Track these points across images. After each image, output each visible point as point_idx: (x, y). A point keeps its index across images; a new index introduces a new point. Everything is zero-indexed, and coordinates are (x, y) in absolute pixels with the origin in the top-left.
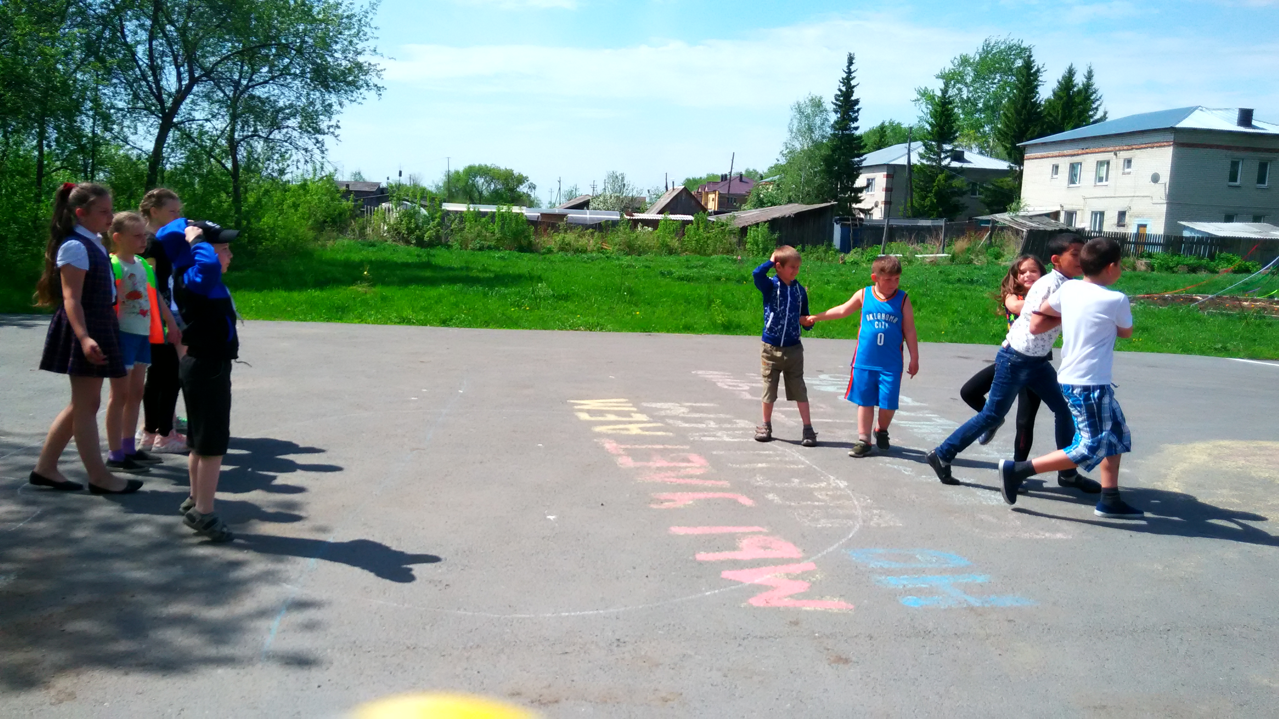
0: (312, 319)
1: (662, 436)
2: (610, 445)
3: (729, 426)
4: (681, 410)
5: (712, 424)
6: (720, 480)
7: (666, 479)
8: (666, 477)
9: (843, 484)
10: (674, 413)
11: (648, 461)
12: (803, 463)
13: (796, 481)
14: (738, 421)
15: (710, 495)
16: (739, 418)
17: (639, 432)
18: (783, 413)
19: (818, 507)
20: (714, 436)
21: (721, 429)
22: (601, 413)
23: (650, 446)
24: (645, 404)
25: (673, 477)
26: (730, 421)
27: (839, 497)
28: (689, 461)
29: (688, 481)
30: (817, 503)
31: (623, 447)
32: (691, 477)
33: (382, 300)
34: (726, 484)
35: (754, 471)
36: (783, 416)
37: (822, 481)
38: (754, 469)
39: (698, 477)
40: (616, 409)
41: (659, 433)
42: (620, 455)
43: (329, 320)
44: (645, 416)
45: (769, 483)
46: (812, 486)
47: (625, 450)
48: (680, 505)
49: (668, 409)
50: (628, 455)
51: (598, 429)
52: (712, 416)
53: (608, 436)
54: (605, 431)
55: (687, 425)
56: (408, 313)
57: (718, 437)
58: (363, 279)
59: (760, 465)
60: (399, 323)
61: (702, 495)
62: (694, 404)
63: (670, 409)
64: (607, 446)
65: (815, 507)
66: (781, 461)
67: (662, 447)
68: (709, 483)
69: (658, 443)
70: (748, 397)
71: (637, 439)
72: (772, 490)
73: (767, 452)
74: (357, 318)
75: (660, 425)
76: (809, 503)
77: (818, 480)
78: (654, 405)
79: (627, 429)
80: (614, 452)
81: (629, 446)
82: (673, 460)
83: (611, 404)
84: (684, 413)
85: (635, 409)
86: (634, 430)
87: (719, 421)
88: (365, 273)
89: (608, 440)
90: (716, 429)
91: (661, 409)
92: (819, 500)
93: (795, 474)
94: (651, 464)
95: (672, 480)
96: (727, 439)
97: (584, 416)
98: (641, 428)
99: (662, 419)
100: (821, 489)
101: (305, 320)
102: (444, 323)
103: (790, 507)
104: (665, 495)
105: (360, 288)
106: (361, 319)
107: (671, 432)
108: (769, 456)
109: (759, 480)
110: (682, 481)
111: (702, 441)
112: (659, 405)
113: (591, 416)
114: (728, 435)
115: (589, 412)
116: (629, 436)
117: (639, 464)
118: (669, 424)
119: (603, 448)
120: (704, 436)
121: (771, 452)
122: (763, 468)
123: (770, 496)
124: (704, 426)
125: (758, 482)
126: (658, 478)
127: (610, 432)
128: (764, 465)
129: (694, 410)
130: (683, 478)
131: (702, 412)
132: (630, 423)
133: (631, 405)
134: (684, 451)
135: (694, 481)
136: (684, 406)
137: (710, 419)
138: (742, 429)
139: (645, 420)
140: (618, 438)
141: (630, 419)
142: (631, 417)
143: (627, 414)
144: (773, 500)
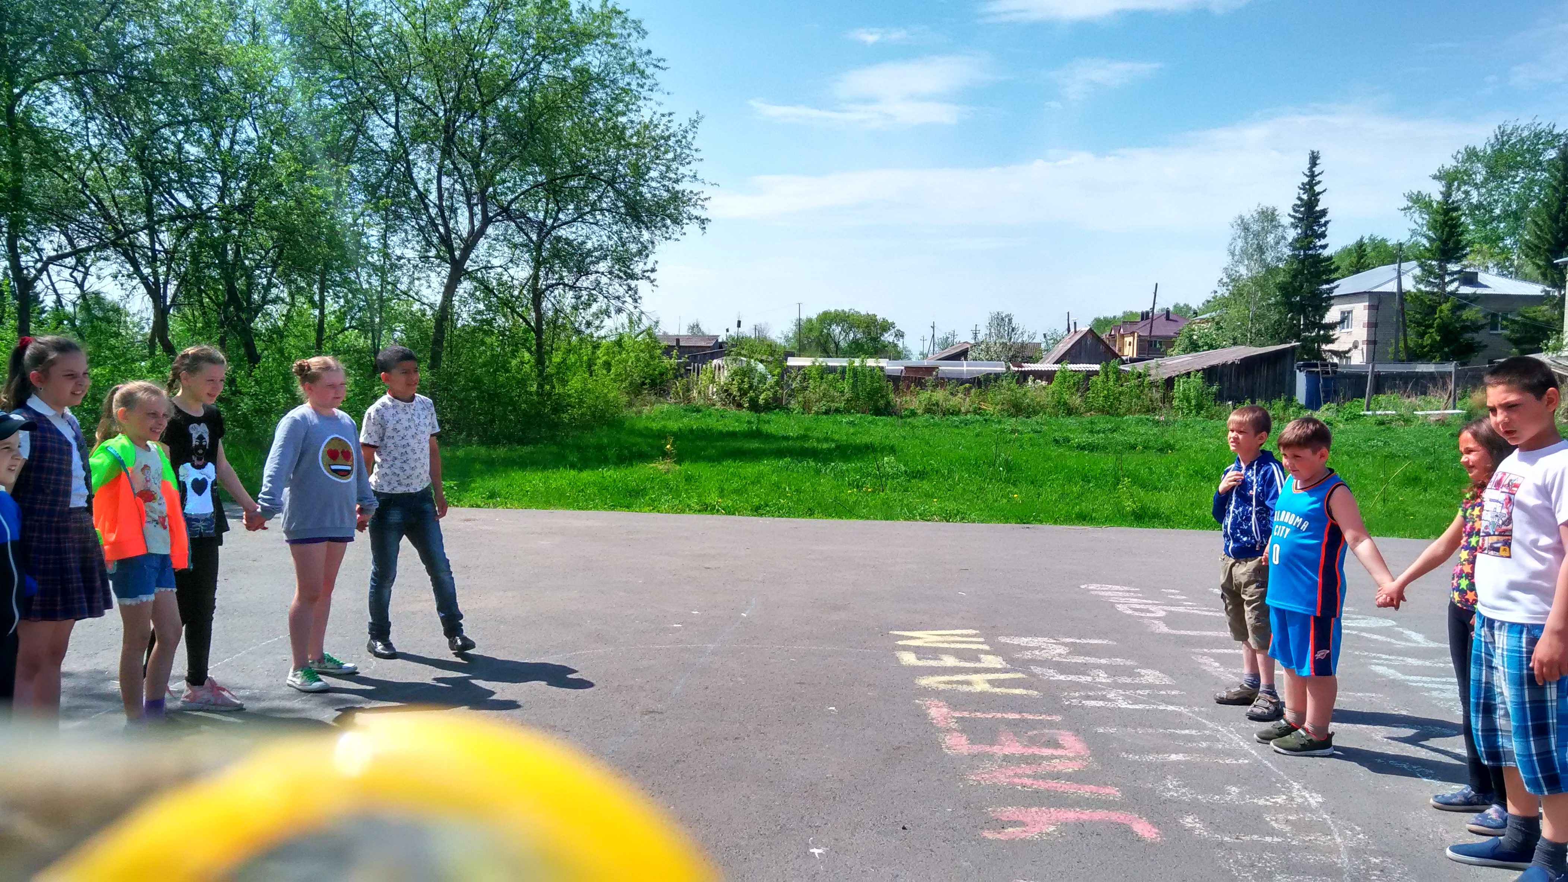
0: (595, 507)
1: (1022, 696)
2: (937, 712)
3: (1129, 680)
4: (1056, 650)
5: (1103, 677)
6: (1106, 784)
7: (1016, 780)
8: (1016, 775)
9: (1315, 800)
10: (1045, 655)
11: (992, 744)
12: (1246, 755)
13: (1234, 790)
14: (1143, 672)
15: (1086, 815)
16: (1147, 666)
17: (986, 687)
18: (1217, 658)
19: (1271, 848)
20: (1103, 698)
21: (1116, 686)
22: (935, 652)
23: (999, 715)
24: (1003, 639)
25: (1029, 776)
26: (1130, 672)
27: (1310, 827)
28: (1057, 745)
29: (1052, 784)
30: (1268, 839)
31: (957, 714)
32: (1057, 776)
33: (686, 480)
34: (1114, 793)
35: (1163, 769)
36: (1217, 664)
37: (1278, 792)
38: (1164, 765)
39: (1069, 777)
40: (959, 646)
41: (1017, 691)
42: (948, 730)
43: (613, 507)
44: (1000, 659)
45: (1187, 794)
46: (1261, 802)
47: (960, 720)
48: (1032, 833)
49: (1036, 648)
50: (963, 731)
51: (925, 681)
52: (1103, 661)
53: (936, 693)
54: (934, 686)
55: (1062, 677)
56: (713, 498)
57: (1109, 700)
58: (665, 455)
59: (1174, 757)
60: (699, 511)
61: (1071, 815)
62: (1078, 641)
63: (1040, 648)
64: (933, 712)
65: (1266, 847)
66: (1209, 748)
67: (1017, 716)
68: (1086, 791)
69: (1013, 710)
70: (1163, 629)
71: (983, 700)
72: (1193, 807)
73: (1187, 732)
74: (649, 505)
75: (1020, 675)
76: (1255, 837)
77: (1270, 790)
78: (1016, 641)
79: (968, 683)
80: (942, 724)
81: (966, 714)
82: (1032, 741)
83: (952, 639)
84: (1060, 655)
85: (986, 647)
86: (980, 684)
87: (1113, 671)
88: (668, 447)
89: (936, 702)
90: (1108, 685)
91: (1027, 648)
92: (1272, 832)
93: (1233, 776)
94: (996, 749)
95: (1026, 781)
96: (1124, 705)
97: (909, 659)
98: (990, 682)
99: (1023, 666)
100: (1277, 809)
101: (587, 508)
102: (757, 510)
103: (1221, 844)
104: (1010, 812)
105: (661, 466)
106: (654, 506)
107: (1036, 689)
108: (1190, 739)
109: (1172, 788)
110: (1042, 785)
111: (1083, 707)
112: (1024, 641)
113: (919, 659)
114: (1126, 698)
115: (919, 651)
116: (969, 694)
117: (976, 749)
118: (1034, 675)
119: (926, 715)
120: (1088, 698)
121: (1194, 732)
122: (1178, 763)
123: (1189, 821)
124: (1089, 679)
125: (1169, 790)
126: (1002, 778)
127: (942, 687)
128: (1180, 757)
129: (1076, 650)
130: (1043, 778)
131: (1089, 654)
132: (976, 671)
133: (982, 640)
134: (1051, 725)
135: (1062, 786)
136: (1063, 644)
137: (1099, 667)
138: (1150, 686)
139: (999, 666)
140: (953, 700)
141: (977, 665)
142: (979, 660)
143: (974, 656)
144: (1192, 829)
